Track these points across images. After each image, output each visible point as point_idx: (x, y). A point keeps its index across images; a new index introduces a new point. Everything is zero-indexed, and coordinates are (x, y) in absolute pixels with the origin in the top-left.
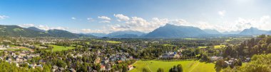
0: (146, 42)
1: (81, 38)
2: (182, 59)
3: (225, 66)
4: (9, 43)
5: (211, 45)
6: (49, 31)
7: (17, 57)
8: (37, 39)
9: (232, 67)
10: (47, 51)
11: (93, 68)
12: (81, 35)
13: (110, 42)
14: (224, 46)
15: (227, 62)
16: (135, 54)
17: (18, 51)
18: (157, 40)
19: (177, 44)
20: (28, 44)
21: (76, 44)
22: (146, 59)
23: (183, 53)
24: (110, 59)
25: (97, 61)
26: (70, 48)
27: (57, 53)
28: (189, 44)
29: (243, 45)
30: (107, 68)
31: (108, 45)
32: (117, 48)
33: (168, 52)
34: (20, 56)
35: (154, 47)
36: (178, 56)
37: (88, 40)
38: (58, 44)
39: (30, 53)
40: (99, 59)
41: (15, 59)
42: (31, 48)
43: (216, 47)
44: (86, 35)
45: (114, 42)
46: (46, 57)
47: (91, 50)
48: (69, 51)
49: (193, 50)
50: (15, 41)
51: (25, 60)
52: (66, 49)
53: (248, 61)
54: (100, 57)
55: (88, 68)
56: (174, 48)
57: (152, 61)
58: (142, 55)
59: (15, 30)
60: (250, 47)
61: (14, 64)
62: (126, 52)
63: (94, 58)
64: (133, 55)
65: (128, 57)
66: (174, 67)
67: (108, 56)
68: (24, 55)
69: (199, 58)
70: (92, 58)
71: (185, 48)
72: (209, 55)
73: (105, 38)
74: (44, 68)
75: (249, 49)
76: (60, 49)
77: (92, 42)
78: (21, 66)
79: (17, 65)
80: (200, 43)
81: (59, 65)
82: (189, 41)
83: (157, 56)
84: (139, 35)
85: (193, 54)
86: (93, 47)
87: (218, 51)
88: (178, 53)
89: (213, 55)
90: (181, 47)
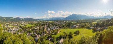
0: (65, 21)
1: (38, 21)
2: (79, 28)
3: (97, 31)
4: (9, 25)
5: (91, 22)
6: (25, 19)
7: (12, 30)
8: (20, 22)
9: (99, 31)
10: (25, 27)
11: (44, 33)
12: (38, 20)
14: (96, 23)
15: (98, 29)
17: (12, 27)
18: (69, 20)
19: (77, 22)
20: (16, 24)
21: (36, 23)
22: (65, 28)
23: (80, 25)
24: (50, 29)
25: (45, 30)
26: (34, 25)
27: (28, 27)
28: (82, 22)
29: (104, 23)
30: (49, 32)
31: (49, 23)
32: (53, 24)
33: (74, 25)
34: (13, 30)
35: (68, 23)
37: (41, 21)
38: (29, 24)
39: (17, 28)
40: (46, 29)
41: (11, 31)
42: (18, 26)
43: (93, 23)
44: (40, 20)
45: (52, 22)
46: (25, 29)
47: (42, 26)
49: (84, 24)
50: (11, 23)
51: (16, 31)
52: (32, 25)
53: (106, 29)
54: (46, 28)
55: (41, 33)
56: (76, 23)
57: (67, 29)
58: (63, 27)
59: (11, 19)
60: (107, 23)
61: (11, 33)
62: (57, 26)
63: (44, 29)
64: (59, 27)
65: (57, 28)
66: (76, 31)
67: (49, 28)
68: (15, 29)
69: (86, 27)
70: (43, 28)
71: (80, 23)
73: (48, 20)
74: (24, 34)
76: (30, 26)
77: (43, 22)
78: (14, 33)
80: (87, 21)
81: (29, 32)
83: (69, 27)
84: (62, 19)
85: (84, 26)
86: (43, 24)
87: (94, 25)
88: (78, 26)
89: (91, 26)
90: (79, 23)
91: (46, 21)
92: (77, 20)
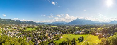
0: (68, 26)
1: (39, 25)
2: (83, 34)
3: (103, 37)
4: (8, 27)
5: (96, 28)
6: (25, 22)
7: (11, 33)
8: (20, 25)
9: (105, 37)
10: (25, 30)
11: (45, 38)
12: (39, 23)
13: (52, 26)
14: (102, 28)
15: (104, 36)
16: (63, 32)
17: (12, 30)
18: (72, 25)
19: (82, 27)
20: (16, 28)
21: (37, 27)
22: (68, 34)
23: (84, 31)
25: (47, 35)
26: (35, 29)
27: (29, 31)
29: (110, 28)
30: (51, 37)
31: (51, 28)
32: (55, 29)
33: (78, 30)
34: (12, 33)
35: (72, 28)
36: (82, 32)
37: (43, 25)
38: (29, 27)
39: (17, 31)
40: (47, 34)
41: (11, 34)
42: (17, 29)
43: (99, 29)
44: (42, 23)
45: (54, 26)
46: (25, 33)
47: (44, 30)
48: (34, 30)
49: (88, 30)
50: (10, 26)
51: (15, 34)
52: (33, 29)
53: (113, 35)
55: (42, 38)
56: (80, 29)
57: (70, 35)
58: (66, 32)
59: (10, 21)
60: (113, 29)
61: (10, 36)
62: (59, 31)
63: (45, 33)
64: (62, 32)
65: (60, 33)
66: (80, 37)
67: (51, 33)
68: (15, 32)
69: (91, 33)
71: (85, 29)
72: (95, 32)
73: (50, 25)
74: (23, 38)
75: (113, 30)
76: (30, 29)
77: (44, 27)
78: (13, 37)
79: (12, 37)
80: (92, 27)
81: (30, 36)
82: (87, 26)
83: (73, 33)
84: (65, 23)
85: (89, 32)
86: (45, 29)
87: (99, 31)
88: (82, 31)
89: (97, 32)
90: (83, 29)
91: (48, 25)
92: (81, 25)
